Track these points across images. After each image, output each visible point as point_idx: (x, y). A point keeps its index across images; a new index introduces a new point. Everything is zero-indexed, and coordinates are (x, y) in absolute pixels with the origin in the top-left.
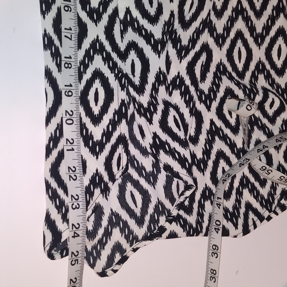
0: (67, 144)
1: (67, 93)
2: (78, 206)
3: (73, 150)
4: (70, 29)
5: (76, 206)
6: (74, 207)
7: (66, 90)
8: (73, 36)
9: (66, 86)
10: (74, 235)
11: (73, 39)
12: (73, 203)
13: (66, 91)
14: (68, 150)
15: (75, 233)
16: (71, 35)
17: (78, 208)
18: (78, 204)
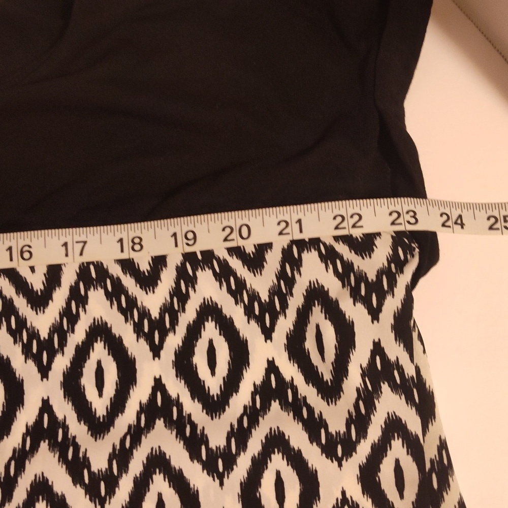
0: (289, 234)
1: (191, 242)
2: (412, 214)
3: (299, 221)
4: (65, 244)
5: (411, 217)
6: (413, 220)
7: (185, 245)
8: (77, 238)
9: (176, 246)
10: (459, 224)
11: (83, 238)
12: (406, 222)
13: (188, 244)
14: (301, 231)
15: (456, 223)
16: (77, 242)
17: (415, 213)
18: (407, 212)
